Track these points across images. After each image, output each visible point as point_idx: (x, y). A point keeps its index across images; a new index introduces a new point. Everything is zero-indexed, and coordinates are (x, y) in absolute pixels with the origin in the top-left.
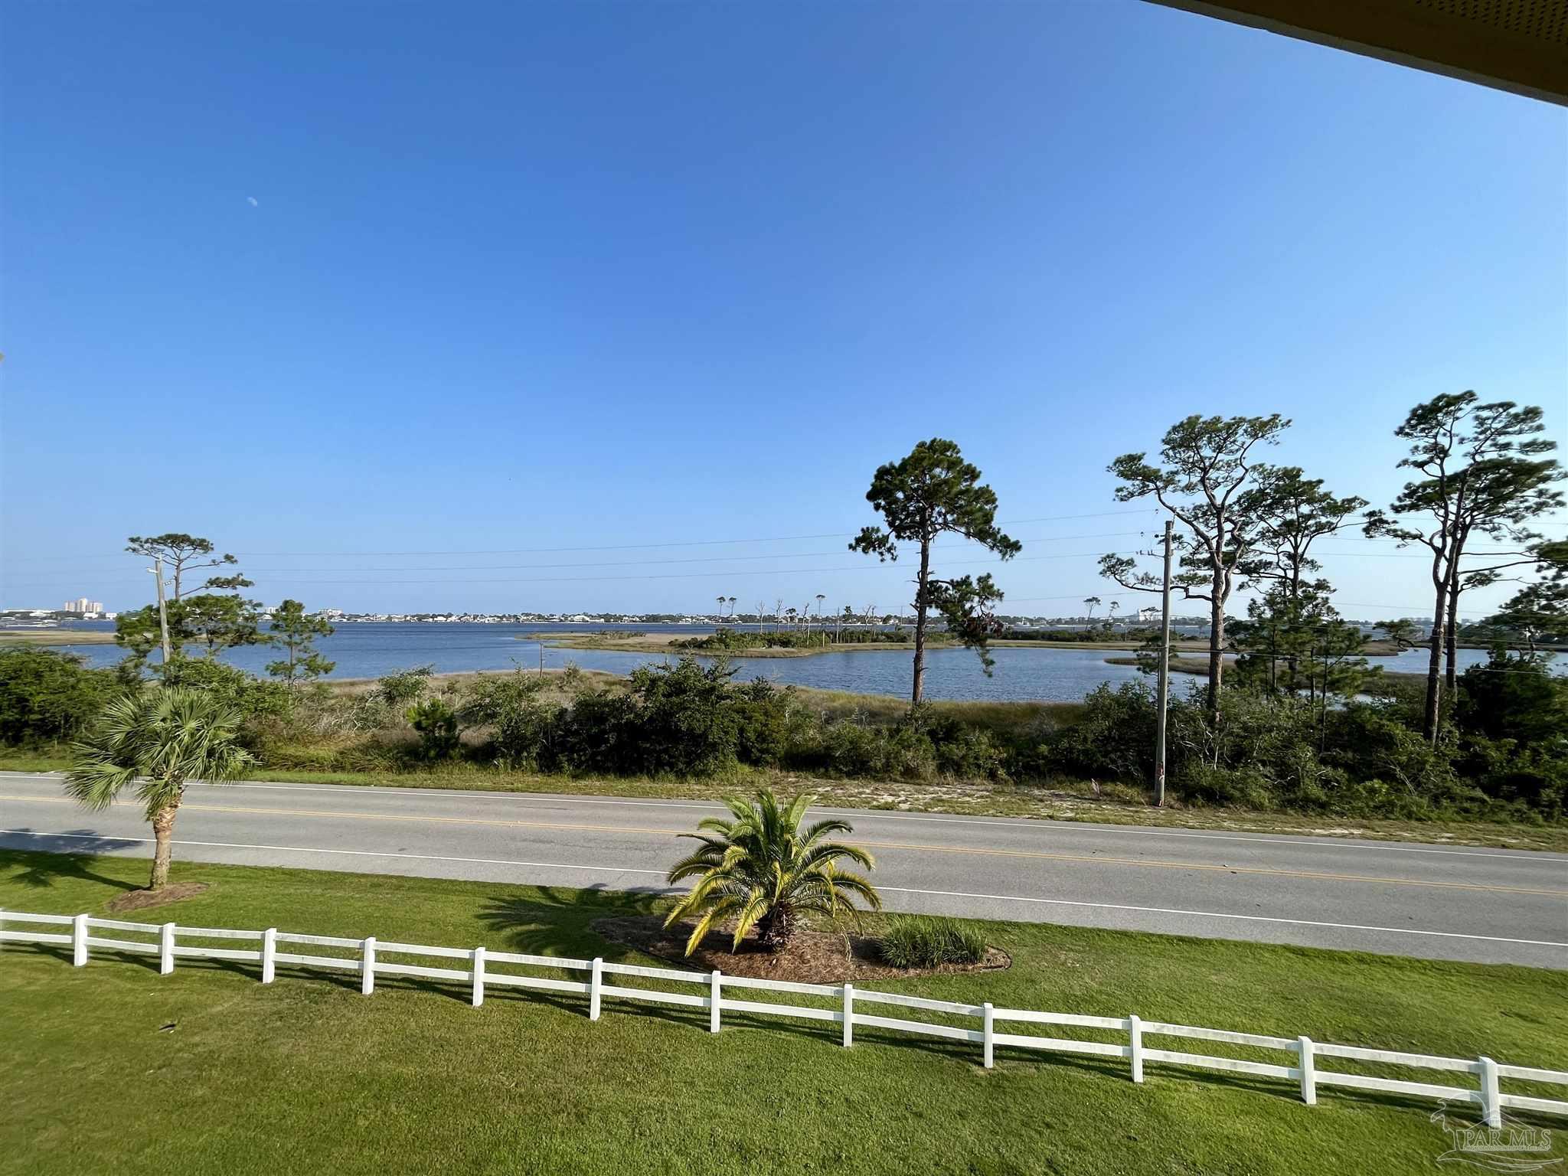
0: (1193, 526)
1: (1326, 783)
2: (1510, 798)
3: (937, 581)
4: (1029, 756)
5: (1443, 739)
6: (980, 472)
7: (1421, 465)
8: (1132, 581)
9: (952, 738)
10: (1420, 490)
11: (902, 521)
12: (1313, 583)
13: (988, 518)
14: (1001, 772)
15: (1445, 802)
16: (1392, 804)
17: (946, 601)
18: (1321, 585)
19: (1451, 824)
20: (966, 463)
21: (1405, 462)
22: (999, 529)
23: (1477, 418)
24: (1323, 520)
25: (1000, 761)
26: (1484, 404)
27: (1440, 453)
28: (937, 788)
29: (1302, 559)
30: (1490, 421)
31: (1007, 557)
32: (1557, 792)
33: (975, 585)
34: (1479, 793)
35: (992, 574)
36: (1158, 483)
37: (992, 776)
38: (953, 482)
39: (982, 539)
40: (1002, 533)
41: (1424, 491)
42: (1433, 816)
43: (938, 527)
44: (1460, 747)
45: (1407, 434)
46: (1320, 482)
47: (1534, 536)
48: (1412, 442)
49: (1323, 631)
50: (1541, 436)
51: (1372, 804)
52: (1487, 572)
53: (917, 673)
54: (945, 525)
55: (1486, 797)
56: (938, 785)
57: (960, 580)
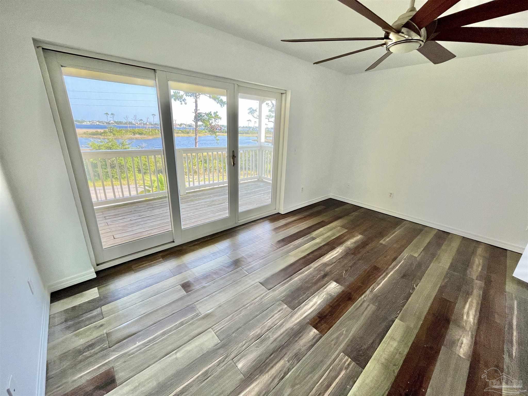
3: (201, 113)
8: (256, 116)
17: (204, 120)
22: (220, 97)
31: (222, 106)
33: (213, 115)
35: (218, 112)
39: (215, 100)
43: (200, 93)
53: (196, 143)
57: (208, 113)
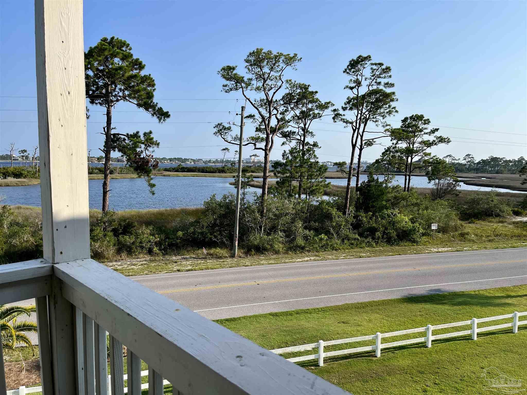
0: (258, 109)
1: (306, 238)
2: (366, 237)
3: (118, 134)
4: (173, 239)
5: (349, 214)
6: (145, 65)
7: (352, 88)
8: (229, 139)
9: (128, 232)
10: (352, 101)
11: (94, 91)
12: (312, 144)
13: (150, 96)
14: (155, 249)
15: (346, 241)
16: (328, 244)
17: (124, 147)
18: (315, 145)
19: (347, 250)
20: (135, 57)
21: (347, 87)
22: (157, 103)
23: (372, 68)
24: (316, 112)
25: (156, 243)
26: (374, 63)
27: (358, 83)
28: (115, 263)
29: (307, 131)
30: (375, 71)
31: (162, 121)
32: (380, 233)
33: (142, 138)
34: (357, 236)
35: (153, 131)
36: (243, 84)
37: (150, 252)
38: (125, 69)
39: (147, 109)
40: (159, 106)
41: (354, 101)
42: (341, 248)
43: (119, 98)
44: (354, 217)
45: (348, 73)
46: (316, 92)
47: (388, 125)
48: (350, 77)
49: (311, 166)
50: (390, 81)
51: (320, 245)
52: (371, 140)
53: (105, 193)
54: (124, 98)
55: (359, 238)
56: (116, 261)
57: (132, 134)
